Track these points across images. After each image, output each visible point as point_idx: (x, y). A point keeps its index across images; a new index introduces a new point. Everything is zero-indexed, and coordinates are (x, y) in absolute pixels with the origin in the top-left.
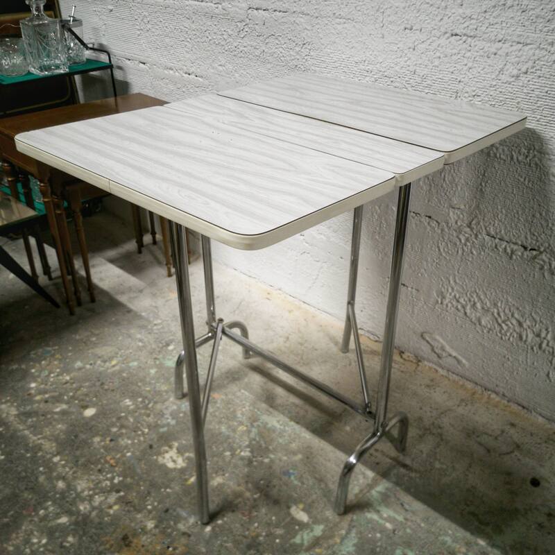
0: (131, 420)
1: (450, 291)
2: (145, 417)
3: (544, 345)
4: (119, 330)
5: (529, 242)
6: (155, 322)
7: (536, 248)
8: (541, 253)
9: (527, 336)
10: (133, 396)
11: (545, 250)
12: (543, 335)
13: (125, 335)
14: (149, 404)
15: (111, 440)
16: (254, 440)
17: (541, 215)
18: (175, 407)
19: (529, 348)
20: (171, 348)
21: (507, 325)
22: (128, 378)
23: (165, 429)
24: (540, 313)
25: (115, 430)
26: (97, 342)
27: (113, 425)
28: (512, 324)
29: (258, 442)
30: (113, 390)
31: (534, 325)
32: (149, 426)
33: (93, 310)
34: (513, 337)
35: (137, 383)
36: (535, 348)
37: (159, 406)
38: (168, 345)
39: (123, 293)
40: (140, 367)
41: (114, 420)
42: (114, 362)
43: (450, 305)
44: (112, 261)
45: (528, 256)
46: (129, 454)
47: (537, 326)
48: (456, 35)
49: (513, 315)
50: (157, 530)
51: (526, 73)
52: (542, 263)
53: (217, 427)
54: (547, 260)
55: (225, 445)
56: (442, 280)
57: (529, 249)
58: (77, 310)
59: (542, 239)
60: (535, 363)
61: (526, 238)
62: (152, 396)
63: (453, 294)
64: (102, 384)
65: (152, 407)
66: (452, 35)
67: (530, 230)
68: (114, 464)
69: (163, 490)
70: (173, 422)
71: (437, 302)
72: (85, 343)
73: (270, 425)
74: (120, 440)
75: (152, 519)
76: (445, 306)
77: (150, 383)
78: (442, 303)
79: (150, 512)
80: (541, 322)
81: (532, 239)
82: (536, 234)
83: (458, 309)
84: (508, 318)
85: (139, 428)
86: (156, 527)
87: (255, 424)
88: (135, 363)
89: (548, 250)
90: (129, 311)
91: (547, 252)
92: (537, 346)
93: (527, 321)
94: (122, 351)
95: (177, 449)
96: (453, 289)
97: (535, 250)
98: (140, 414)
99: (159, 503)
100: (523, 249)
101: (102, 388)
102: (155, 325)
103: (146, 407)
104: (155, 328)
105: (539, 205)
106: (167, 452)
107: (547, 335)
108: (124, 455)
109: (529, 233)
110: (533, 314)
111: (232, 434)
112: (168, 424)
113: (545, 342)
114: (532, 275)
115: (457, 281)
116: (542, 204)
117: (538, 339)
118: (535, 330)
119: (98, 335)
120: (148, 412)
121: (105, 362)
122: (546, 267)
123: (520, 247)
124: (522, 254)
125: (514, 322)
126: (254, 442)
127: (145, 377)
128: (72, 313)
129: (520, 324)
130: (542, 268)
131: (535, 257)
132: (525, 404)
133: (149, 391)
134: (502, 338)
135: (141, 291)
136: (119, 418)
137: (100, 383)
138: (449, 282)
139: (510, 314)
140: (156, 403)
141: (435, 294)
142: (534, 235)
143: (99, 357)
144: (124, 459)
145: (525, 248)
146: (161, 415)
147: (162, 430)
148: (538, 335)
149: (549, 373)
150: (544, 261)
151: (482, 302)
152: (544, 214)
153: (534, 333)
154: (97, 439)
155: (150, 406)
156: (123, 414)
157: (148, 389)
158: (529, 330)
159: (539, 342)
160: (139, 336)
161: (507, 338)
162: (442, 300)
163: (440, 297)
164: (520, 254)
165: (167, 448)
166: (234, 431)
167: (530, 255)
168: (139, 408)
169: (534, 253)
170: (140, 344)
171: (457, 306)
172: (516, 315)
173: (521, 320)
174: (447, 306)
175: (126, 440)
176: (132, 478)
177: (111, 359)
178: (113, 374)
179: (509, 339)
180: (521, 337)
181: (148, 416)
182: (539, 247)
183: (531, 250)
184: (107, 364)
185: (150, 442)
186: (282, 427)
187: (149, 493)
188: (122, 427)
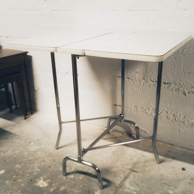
0: (21, 172)
1: (139, 105)
2: (26, 170)
3: (177, 119)
5: (166, 81)
6: (23, 136)
7: (169, 83)
8: (171, 84)
9: (170, 117)
10: (20, 163)
11: (172, 83)
12: (176, 115)
13: (11, 142)
14: (27, 165)
15: (14, 181)
17: (169, 70)
18: (38, 165)
19: (171, 121)
20: (32, 144)
21: (162, 114)
22: (16, 157)
23: (36, 173)
24: (174, 107)
25: (14, 177)
27: (13, 175)
28: (164, 113)
30: (10, 163)
31: (172, 111)
32: (29, 173)
34: (165, 118)
35: (20, 158)
36: (173, 121)
37: (31, 165)
38: (30, 143)
40: (20, 152)
41: (13, 173)
42: (8, 152)
43: (140, 111)
45: (166, 86)
46: (23, 185)
47: (173, 112)
48: (131, 10)
49: (164, 110)
51: (157, 20)
52: (172, 88)
53: (58, 169)
54: (174, 87)
56: (136, 101)
57: (166, 83)
59: (171, 79)
60: (174, 127)
61: (165, 80)
62: (28, 162)
63: (140, 106)
65: (29, 166)
66: (130, 11)
67: (166, 76)
68: (17, 189)
70: (39, 170)
71: (135, 110)
74: (17, 180)
76: (138, 111)
77: (26, 158)
78: (137, 110)
80: (174, 110)
81: (167, 79)
82: (168, 77)
83: (143, 112)
84: (162, 111)
85: (25, 175)
87: (73, 166)
88: (18, 151)
89: (173, 83)
90: (11, 133)
91: (173, 84)
92: (174, 120)
93: (169, 111)
94: (11, 148)
95: (43, 179)
96: (140, 104)
97: (168, 83)
98: (24, 169)
100: (164, 84)
101: (6, 162)
102: (23, 137)
103: (26, 166)
104: (23, 138)
105: (168, 67)
106: (39, 181)
107: (177, 115)
108: (21, 185)
109: (166, 78)
110: (171, 108)
112: (37, 171)
113: (177, 117)
114: (169, 93)
115: (142, 101)
116: (169, 66)
117: (174, 117)
118: (172, 114)
120: (27, 168)
121: (5, 153)
122: (173, 89)
123: (163, 83)
124: (165, 86)
125: (165, 112)
127: (23, 156)
129: (167, 112)
130: (172, 90)
131: (169, 86)
132: (173, 143)
133: (26, 161)
134: (161, 119)
135: (15, 126)
136: (15, 172)
137: (4, 161)
138: (138, 101)
139: (163, 109)
140: (30, 164)
141: (134, 108)
142: (168, 78)
143: (2, 151)
144: (21, 187)
145: (165, 83)
146: (33, 168)
147: (35, 174)
148: (174, 115)
149: (180, 129)
150: (172, 87)
151: (152, 107)
152: (170, 70)
153: (172, 115)
154: (7, 182)
156: (17, 171)
157: (25, 160)
158: (170, 114)
159: (175, 118)
160: (17, 141)
161: (163, 119)
162: (136, 109)
163: (136, 108)
164: (163, 86)
165: (38, 180)
167: (167, 86)
168: (23, 167)
169: (169, 85)
170: (19, 144)
171: (143, 110)
172: (165, 110)
173: (167, 111)
174: (139, 111)
175: (20, 180)
177: (7, 151)
178: (9, 156)
179: (164, 119)
180: (168, 118)
181: (28, 169)
182: (170, 82)
183: (167, 84)
184: (6, 153)
185: (31, 179)
188: (17, 175)
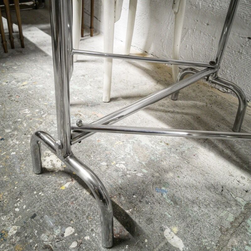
0: (25, 125)
4: (36, 65)
10: (32, 108)
13: (39, 68)
14: (43, 114)
15: (2, 139)
16: (129, 154)
22: (32, 95)
25: (8, 131)
26: (17, 69)
27: (9, 127)
29: (132, 157)
30: (17, 101)
33: (21, 52)
35: (38, 98)
39: (45, 46)
40: (44, 88)
41: (11, 123)
42: (24, 83)
44: (43, 30)
46: (13, 153)
50: (18, 238)
53: (97, 139)
55: (103, 156)
58: (10, 51)
62: (48, 109)
64: (11, 96)
69: (35, 192)
72: (8, 69)
73: (143, 143)
74: (10, 140)
75: (16, 224)
77: (48, 100)
79: (16, 215)
86: (18, 234)
87: (130, 141)
88: (41, 86)
94: (34, 77)
98: (34, 121)
99: (29, 206)
101: (10, 99)
103: (41, 117)
106: (49, 156)
108: (9, 154)
111: (109, 147)
119: (19, 65)
120: (41, 120)
121: (18, 82)
126: (129, 156)
127: (46, 96)
128: (6, 52)
133: (46, 106)
136: (15, 122)
137: (9, 95)
143: (15, 79)
144: (8, 157)
155: (44, 116)
156: (20, 120)
157: (46, 104)
166: (112, 144)
168: (34, 117)
170: (48, 74)
175: (15, 141)
176: (9, 176)
177: (24, 80)
178: (22, 91)
181: (41, 123)
184: (19, 84)
186: (154, 146)
187: (21, 194)
188: (15, 129)
